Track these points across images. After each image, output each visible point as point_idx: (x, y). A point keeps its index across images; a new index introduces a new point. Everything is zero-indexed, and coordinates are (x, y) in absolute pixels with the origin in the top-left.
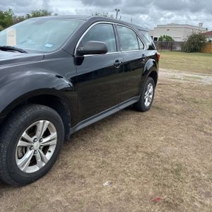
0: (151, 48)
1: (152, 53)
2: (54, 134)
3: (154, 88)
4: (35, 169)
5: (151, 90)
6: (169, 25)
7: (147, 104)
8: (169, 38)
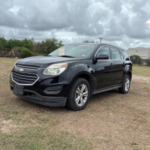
0: (127, 59)
1: (128, 62)
2: (87, 92)
3: (130, 81)
4: (80, 105)
5: (128, 82)
6: (137, 48)
7: (126, 90)
8: (137, 57)
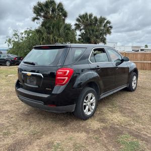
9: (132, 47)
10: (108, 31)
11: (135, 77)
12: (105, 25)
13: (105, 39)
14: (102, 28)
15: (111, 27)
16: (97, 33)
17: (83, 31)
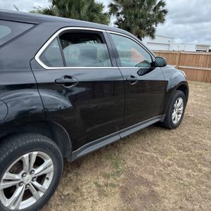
9: (197, 46)
10: (160, 18)
11: (181, 100)
12: (155, 8)
13: (154, 30)
14: (151, 13)
15: (165, 12)
16: (142, 20)
17: (121, 16)
